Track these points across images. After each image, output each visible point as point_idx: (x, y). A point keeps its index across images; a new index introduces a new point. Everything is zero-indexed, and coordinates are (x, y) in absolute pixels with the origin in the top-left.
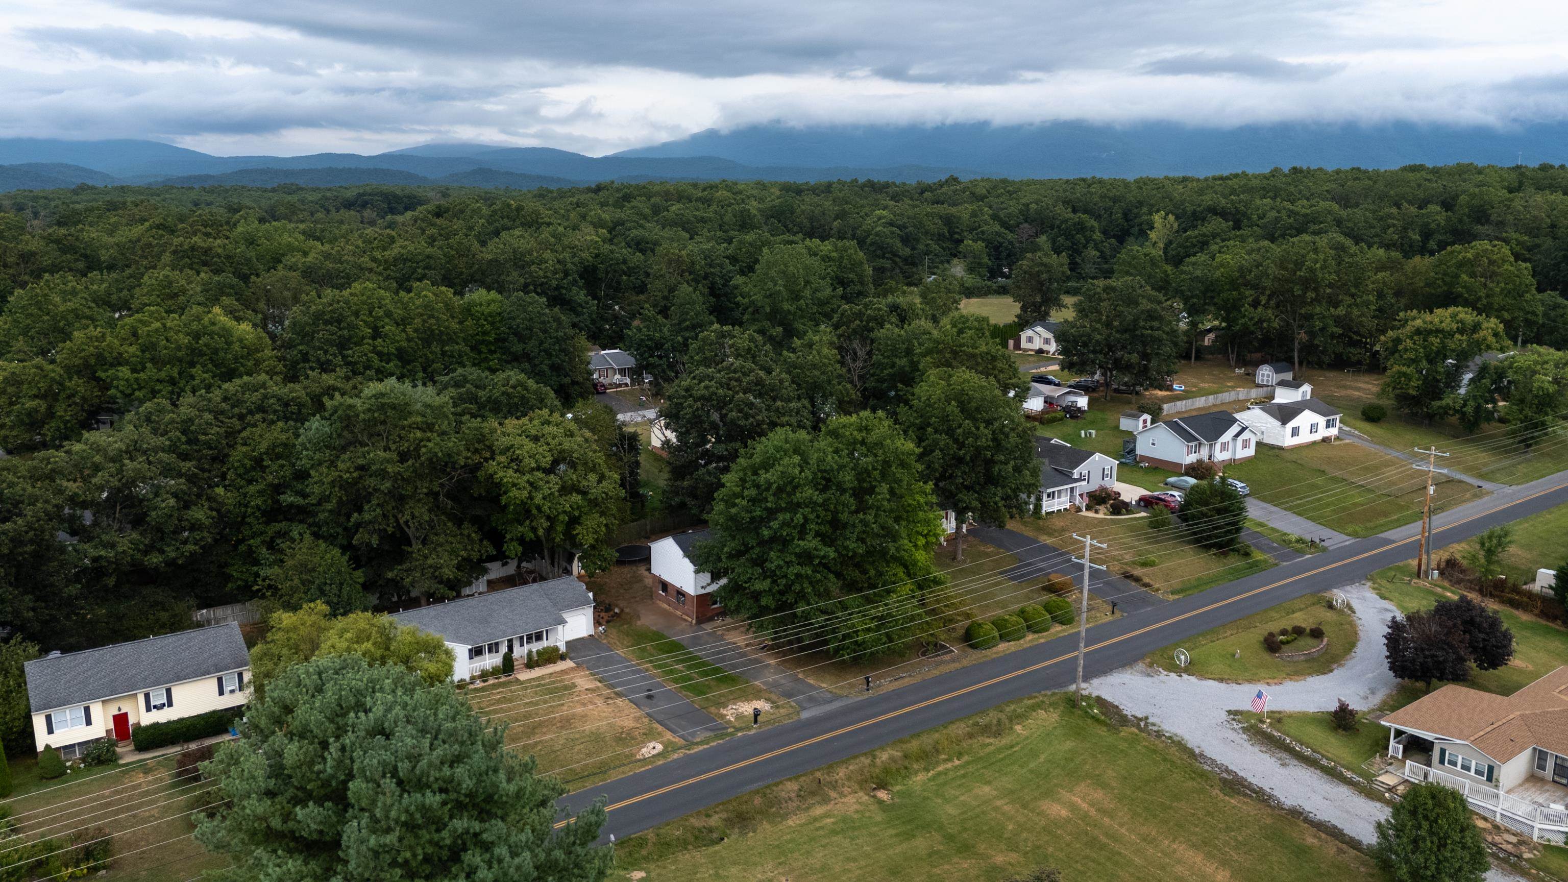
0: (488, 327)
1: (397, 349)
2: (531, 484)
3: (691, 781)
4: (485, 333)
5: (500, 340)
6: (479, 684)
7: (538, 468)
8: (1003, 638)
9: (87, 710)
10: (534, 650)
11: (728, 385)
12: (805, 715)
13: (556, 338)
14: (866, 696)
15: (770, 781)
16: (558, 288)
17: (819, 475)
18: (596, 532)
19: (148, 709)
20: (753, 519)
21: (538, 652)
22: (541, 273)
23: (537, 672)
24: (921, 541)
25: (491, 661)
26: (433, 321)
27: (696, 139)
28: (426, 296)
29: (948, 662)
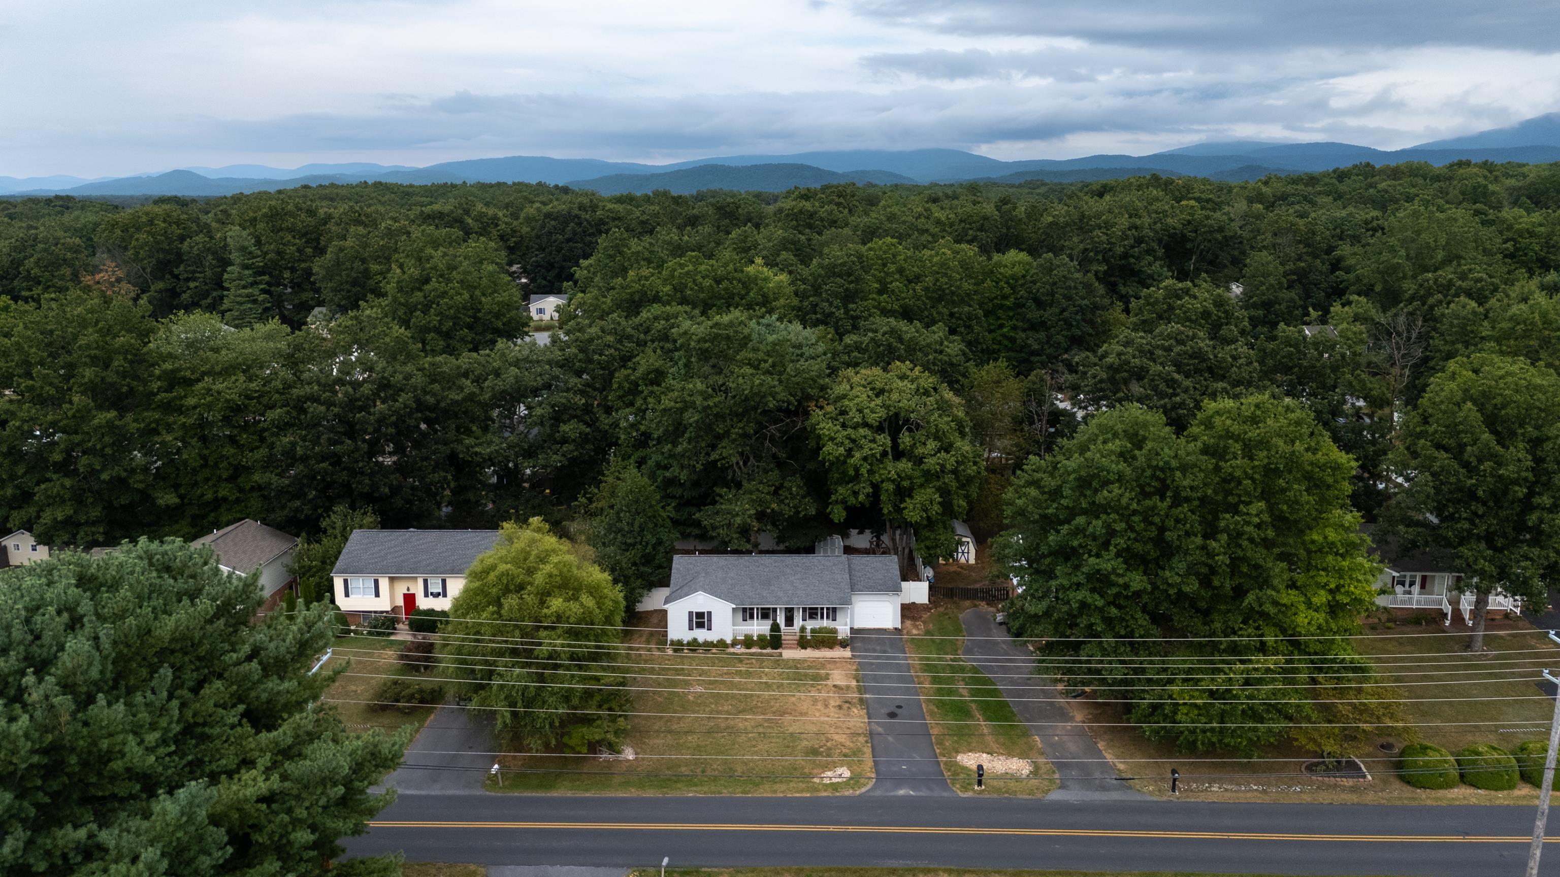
0: (1007, 290)
1: (901, 306)
2: (853, 441)
3: (832, 828)
4: (1005, 297)
5: (1019, 305)
6: (739, 649)
7: (866, 425)
8: (1464, 779)
9: (376, 582)
10: (809, 628)
11: (1152, 353)
12: (1056, 795)
13: (1080, 306)
14: (1168, 796)
15: (922, 864)
16: (1125, 256)
17: (1148, 473)
18: (926, 511)
19: (426, 595)
20: (1044, 517)
21: (813, 631)
22: (1104, 238)
23: (809, 653)
24: (1321, 598)
25: (759, 628)
26: (945, 280)
27: (1529, 126)
28: (944, 253)
29: (1343, 789)
